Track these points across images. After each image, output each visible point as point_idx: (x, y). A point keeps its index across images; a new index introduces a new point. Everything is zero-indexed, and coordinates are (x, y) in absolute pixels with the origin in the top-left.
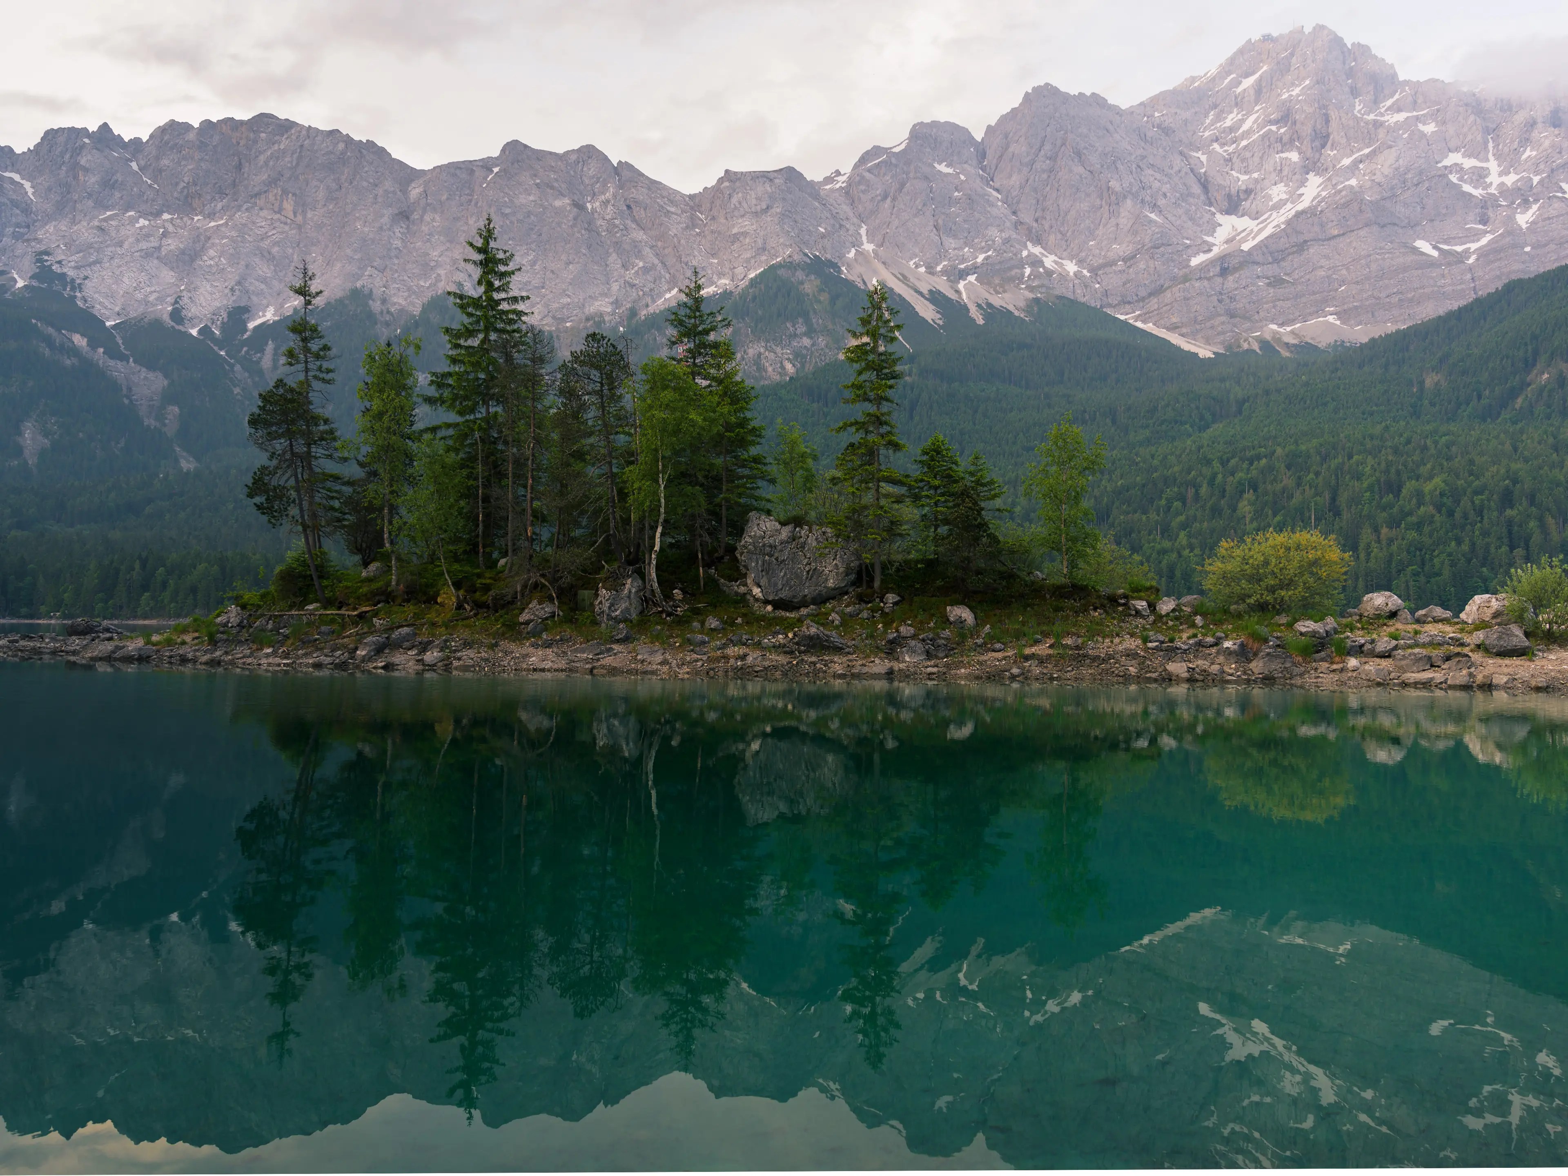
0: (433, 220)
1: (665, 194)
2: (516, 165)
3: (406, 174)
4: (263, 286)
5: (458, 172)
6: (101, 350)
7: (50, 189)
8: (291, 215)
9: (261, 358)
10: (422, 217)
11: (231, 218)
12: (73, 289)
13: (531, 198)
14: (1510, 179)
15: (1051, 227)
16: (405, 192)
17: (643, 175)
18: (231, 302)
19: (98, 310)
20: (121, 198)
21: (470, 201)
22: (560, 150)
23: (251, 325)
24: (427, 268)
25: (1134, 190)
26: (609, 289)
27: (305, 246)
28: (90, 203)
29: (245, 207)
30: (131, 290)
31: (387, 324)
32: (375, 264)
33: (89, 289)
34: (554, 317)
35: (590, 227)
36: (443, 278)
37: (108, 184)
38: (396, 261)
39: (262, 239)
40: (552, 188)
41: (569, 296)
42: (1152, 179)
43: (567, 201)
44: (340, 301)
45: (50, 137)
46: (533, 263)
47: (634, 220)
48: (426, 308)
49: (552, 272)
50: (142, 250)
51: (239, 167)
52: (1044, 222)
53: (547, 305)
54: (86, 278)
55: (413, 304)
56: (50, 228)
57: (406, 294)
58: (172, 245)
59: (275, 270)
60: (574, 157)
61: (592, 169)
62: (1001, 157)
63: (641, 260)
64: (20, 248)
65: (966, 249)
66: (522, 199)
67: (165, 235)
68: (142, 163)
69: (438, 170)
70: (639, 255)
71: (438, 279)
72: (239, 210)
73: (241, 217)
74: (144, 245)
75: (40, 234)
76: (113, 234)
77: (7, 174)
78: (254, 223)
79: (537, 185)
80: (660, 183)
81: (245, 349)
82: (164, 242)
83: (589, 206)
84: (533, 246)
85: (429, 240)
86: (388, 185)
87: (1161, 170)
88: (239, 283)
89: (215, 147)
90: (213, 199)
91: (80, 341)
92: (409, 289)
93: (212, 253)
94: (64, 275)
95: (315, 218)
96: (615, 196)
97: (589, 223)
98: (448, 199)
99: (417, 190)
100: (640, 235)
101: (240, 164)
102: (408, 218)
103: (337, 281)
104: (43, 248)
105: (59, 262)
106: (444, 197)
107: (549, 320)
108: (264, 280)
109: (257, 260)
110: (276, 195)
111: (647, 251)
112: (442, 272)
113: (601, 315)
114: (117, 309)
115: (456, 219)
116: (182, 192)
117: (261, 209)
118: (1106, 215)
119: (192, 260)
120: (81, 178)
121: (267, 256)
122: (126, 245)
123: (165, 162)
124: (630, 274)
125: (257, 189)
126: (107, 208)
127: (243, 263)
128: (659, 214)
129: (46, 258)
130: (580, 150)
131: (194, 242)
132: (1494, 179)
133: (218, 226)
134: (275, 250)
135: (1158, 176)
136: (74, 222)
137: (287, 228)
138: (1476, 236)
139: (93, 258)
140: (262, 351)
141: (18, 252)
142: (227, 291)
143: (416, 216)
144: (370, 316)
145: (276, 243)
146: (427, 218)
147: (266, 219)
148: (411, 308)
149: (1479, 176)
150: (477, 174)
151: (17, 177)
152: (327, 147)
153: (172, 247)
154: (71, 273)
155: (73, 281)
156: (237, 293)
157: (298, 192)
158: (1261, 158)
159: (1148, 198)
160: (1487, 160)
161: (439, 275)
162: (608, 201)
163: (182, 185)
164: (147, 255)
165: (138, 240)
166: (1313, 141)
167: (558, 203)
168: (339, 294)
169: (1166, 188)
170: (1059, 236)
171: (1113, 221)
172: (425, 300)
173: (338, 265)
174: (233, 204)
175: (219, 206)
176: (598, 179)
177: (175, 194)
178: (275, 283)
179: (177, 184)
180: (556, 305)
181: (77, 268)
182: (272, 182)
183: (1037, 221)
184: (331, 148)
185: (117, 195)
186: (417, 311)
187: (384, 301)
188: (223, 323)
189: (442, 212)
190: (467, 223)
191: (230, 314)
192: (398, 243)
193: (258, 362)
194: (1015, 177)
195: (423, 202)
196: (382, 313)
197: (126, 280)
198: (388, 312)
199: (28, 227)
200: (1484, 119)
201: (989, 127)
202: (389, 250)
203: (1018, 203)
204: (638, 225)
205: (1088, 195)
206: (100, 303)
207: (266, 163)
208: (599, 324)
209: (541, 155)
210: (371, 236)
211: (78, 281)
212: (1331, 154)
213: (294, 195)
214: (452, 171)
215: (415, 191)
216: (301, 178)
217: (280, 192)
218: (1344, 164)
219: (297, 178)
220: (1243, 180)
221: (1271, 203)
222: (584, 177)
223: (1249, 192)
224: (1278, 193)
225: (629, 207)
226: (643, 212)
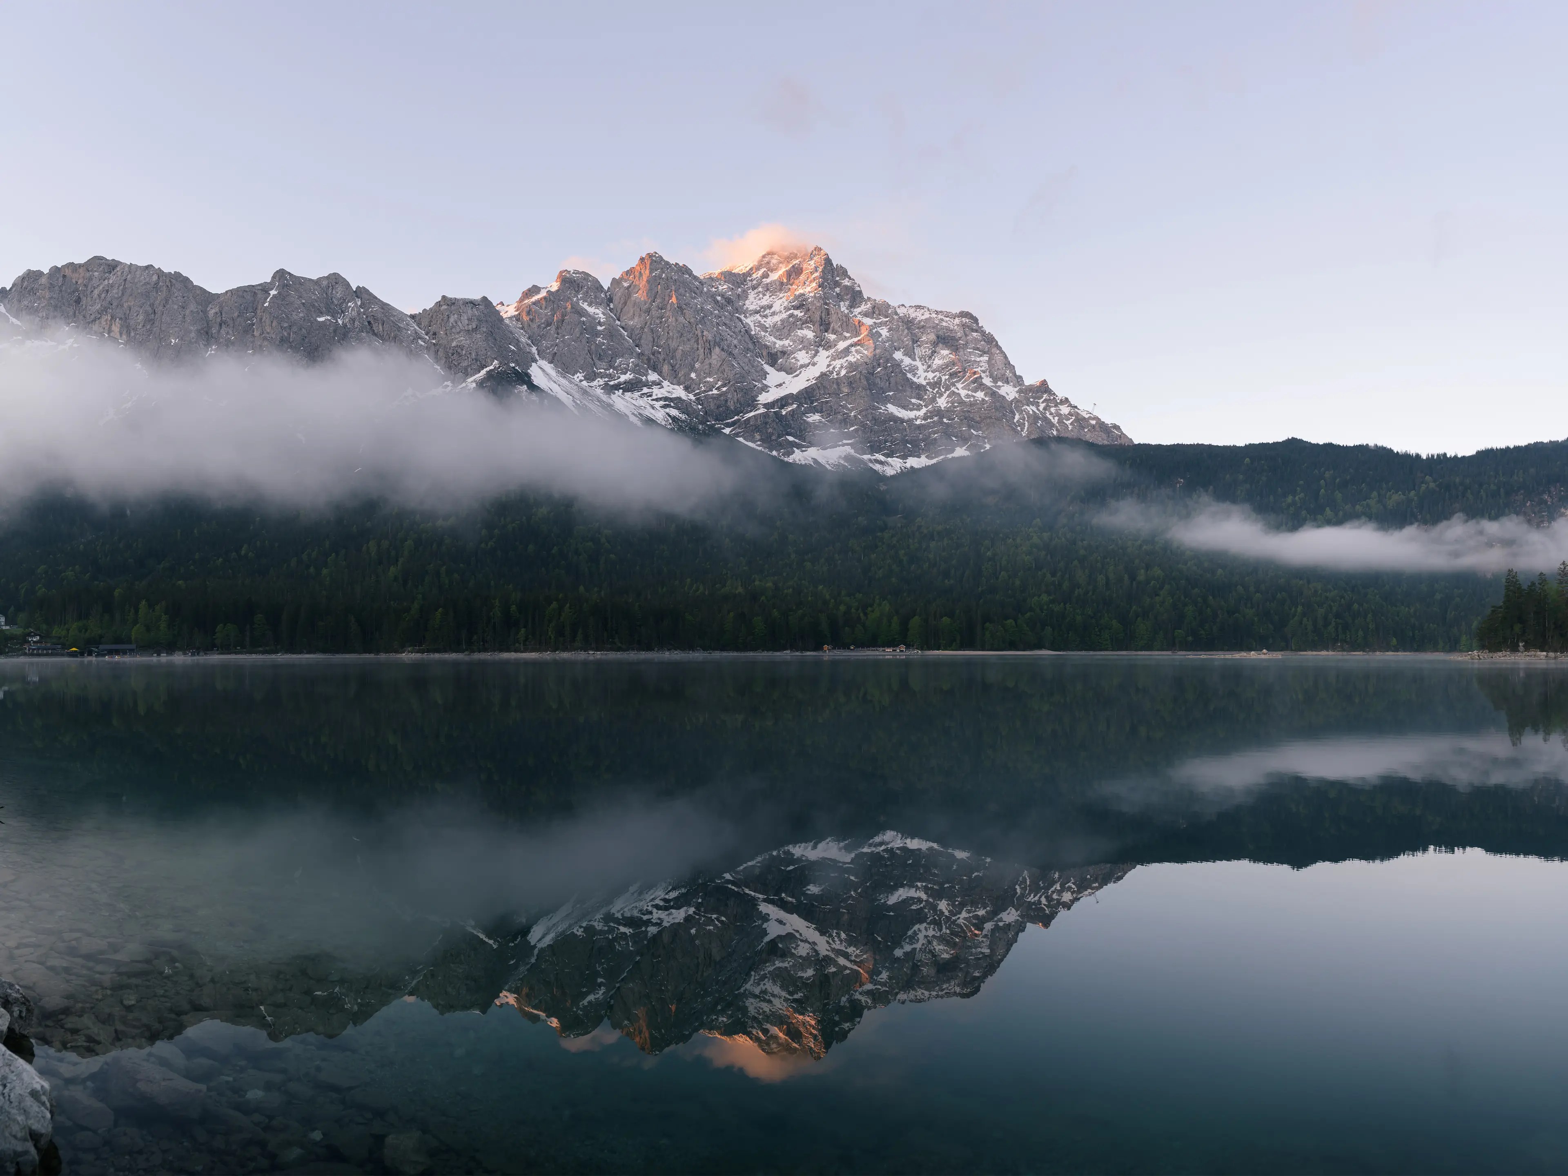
0: (228, 336)
2: (283, 289)
3: (205, 297)
5: (245, 294)
8: (118, 336)
10: (220, 333)
13: (301, 315)
14: (930, 375)
15: (664, 360)
16: (205, 312)
17: (376, 298)
21: (255, 318)
22: (315, 278)
25: (718, 339)
35: (345, 337)
40: (314, 306)
42: (727, 334)
43: (326, 317)
47: (374, 334)
52: (659, 356)
60: (325, 283)
61: (337, 293)
62: (625, 303)
65: (611, 370)
66: (295, 316)
69: (229, 294)
79: (304, 305)
80: (389, 305)
83: (341, 321)
86: (193, 307)
87: (730, 329)
95: (137, 337)
96: (357, 314)
97: (342, 335)
98: (238, 318)
99: (213, 311)
102: (207, 333)
106: (235, 315)
110: (107, 320)
115: (245, 335)
118: (702, 356)
125: (93, 317)
128: (392, 329)
130: (328, 278)
132: (920, 372)
135: (729, 332)
138: (919, 407)
143: (215, 332)
146: (224, 334)
149: (913, 370)
150: (259, 297)
152: (145, 279)
157: (123, 316)
158: (789, 330)
159: (726, 347)
160: (916, 360)
162: (354, 318)
166: (821, 325)
167: (320, 319)
169: (735, 342)
170: (671, 368)
171: (707, 361)
176: (343, 299)
182: (105, 310)
183: (653, 354)
184: (147, 280)
194: (636, 319)
195: (219, 320)
200: (911, 333)
201: (614, 279)
203: (640, 339)
204: (378, 337)
205: (689, 340)
207: (101, 295)
209: (302, 281)
212: (832, 337)
213: (121, 319)
214: (241, 293)
215: (212, 312)
216: (126, 305)
217: (109, 318)
218: (842, 345)
219: (122, 306)
220: (779, 344)
221: (799, 364)
222: (334, 299)
223: (783, 353)
224: (802, 357)
225: (369, 323)
226: (381, 327)
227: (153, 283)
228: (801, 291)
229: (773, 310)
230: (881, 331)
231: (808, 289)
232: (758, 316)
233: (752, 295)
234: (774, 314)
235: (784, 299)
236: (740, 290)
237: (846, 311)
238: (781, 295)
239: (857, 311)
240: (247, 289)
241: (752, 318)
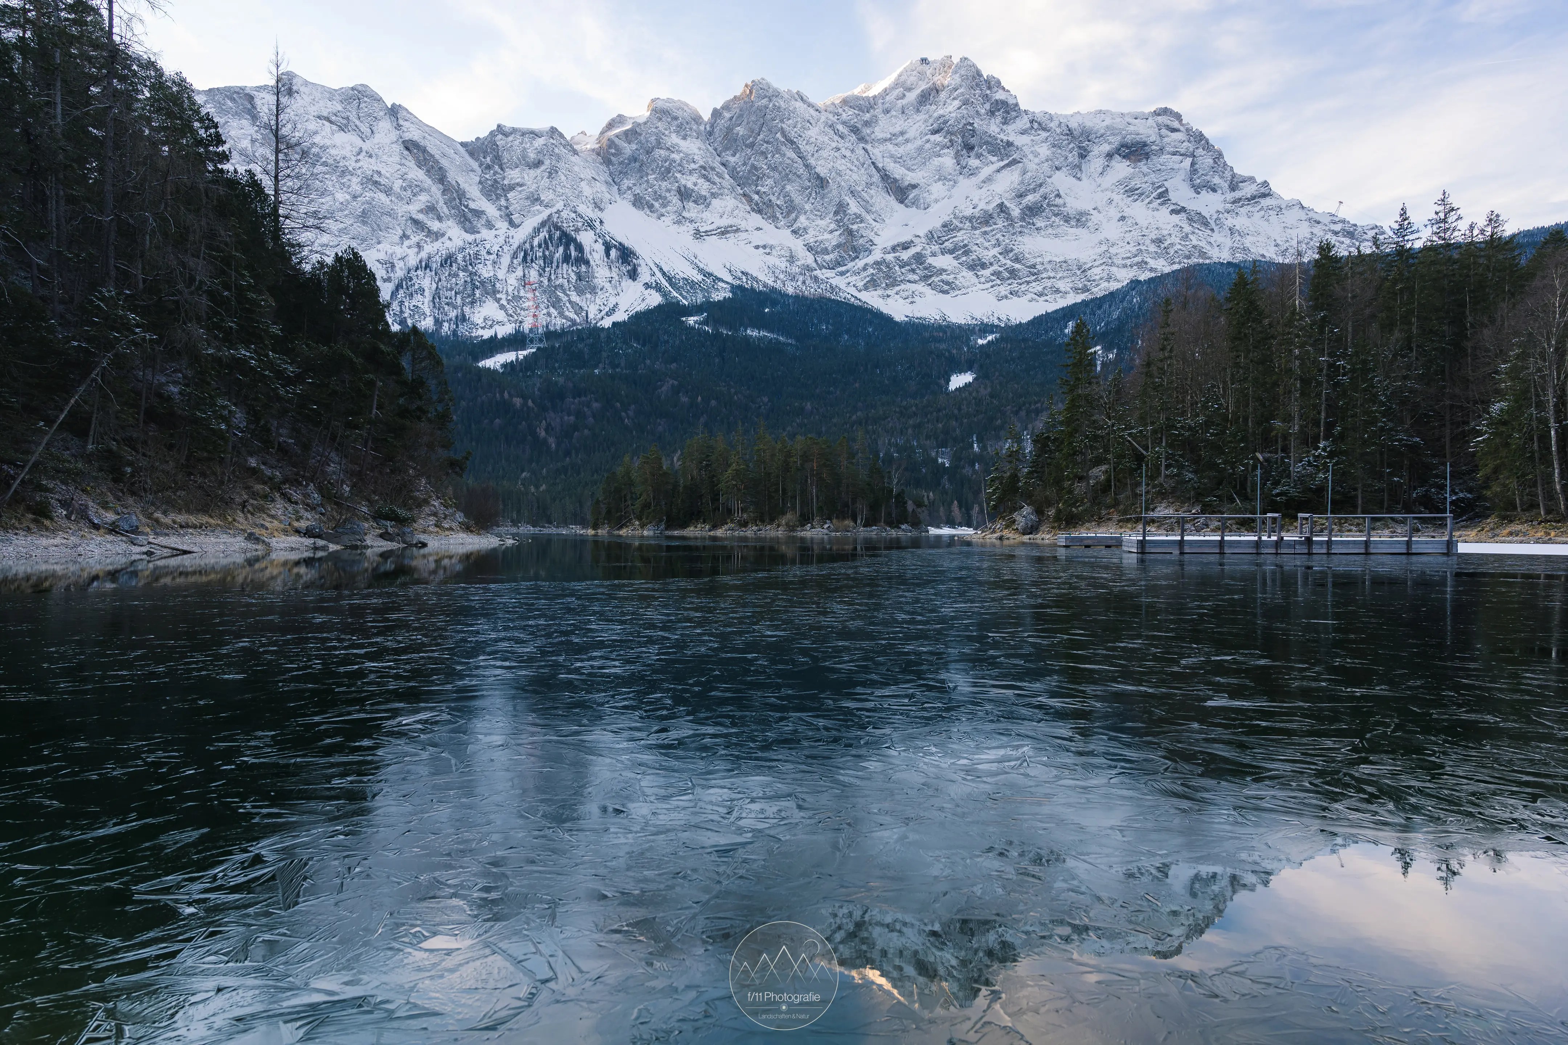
25: (833, 176)
42: (845, 168)
52: (763, 196)
62: (726, 136)
87: (851, 161)
118: (813, 195)
130: (353, 89)
158: (924, 159)
159: (843, 184)
166: (963, 150)
183: (757, 194)
194: (738, 155)
200: (1079, 146)
201: (714, 110)
205: (798, 177)
212: (974, 162)
218: (986, 171)
220: (910, 178)
221: (933, 197)
223: (914, 186)
224: (938, 189)
228: (941, 112)
229: (906, 136)
230: (1039, 150)
231: (951, 108)
232: (890, 147)
233: (883, 120)
234: (907, 141)
235: (920, 123)
236: (868, 115)
237: (997, 130)
238: (918, 118)
239: (1010, 128)
241: (881, 148)
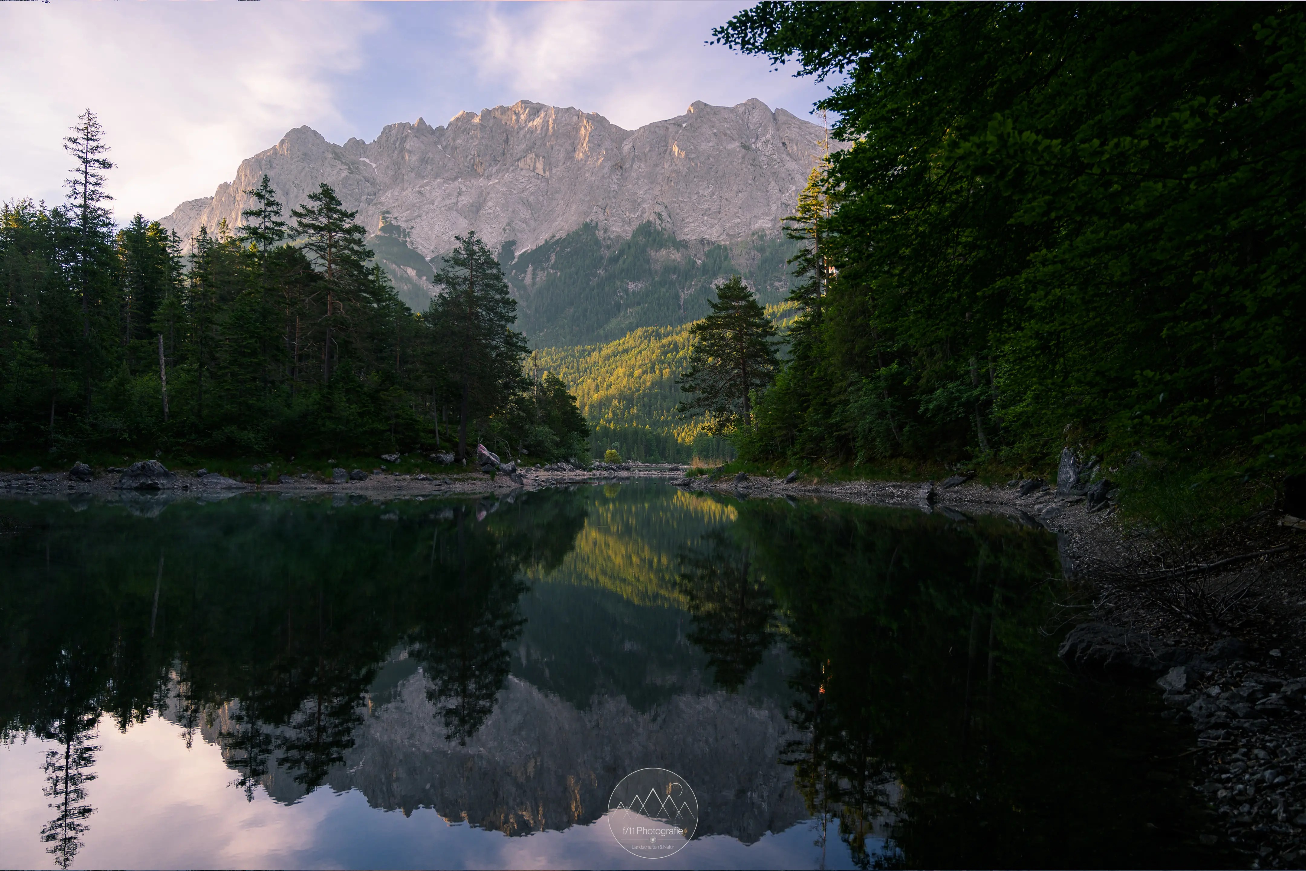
0: (639, 167)
1: (812, 131)
2: (699, 120)
3: (621, 135)
4: (524, 225)
5: (657, 130)
6: (424, 278)
7: (388, 167)
8: (541, 173)
9: (524, 277)
10: (632, 166)
11: (502, 177)
12: (405, 236)
13: (711, 144)
16: (619, 148)
17: (794, 117)
18: (504, 238)
19: (421, 250)
20: (432, 170)
21: (666, 151)
22: (731, 105)
23: (517, 254)
24: (636, 204)
26: (769, 210)
27: (552, 194)
28: (413, 175)
29: (511, 168)
30: (440, 235)
31: (608, 247)
32: (599, 204)
33: (415, 236)
34: (727, 235)
35: (754, 163)
36: (647, 210)
37: (424, 161)
38: (614, 200)
39: (523, 192)
40: (725, 134)
41: (739, 217)
43: (737, 144)
44: (576, 233)
45: (387, 131)
46: (713, 194)
47: (789, 154)
48: (635, 235)
49: (726, 199)
50: (446, 206)
51: (507, 141)
53: (722, 225)
54: (412, 228)
55: (625, 231)
56: (389, 194)
57: (621, 224)
58: (465, 200)
59: (532, 213)
60: (741, 109)
61: (755, 117)
63: (793, 185)
64: (371, 209)
66: (704, 146)
67: (460, 194)
68: (444, 144)
69: (642, 130)
70: (792, 180)
71: (643, 212)
72: (508, 172)
73: (508, 176)
74: (447, 202)
75: (383, 199)
76: (428, 196)
77: (361, 159)
78: (517, 180)
79: (715, 134)
81: (514, 271)
82: (460, 199)
83: (753, 146)
84: (712, 181)
85: (637, 183)
86: (607, 144)
88: (509, 224)
89: (491, 128)
90: (490, 165)
91: (411, 272)
92: (623, 221)
93: (490, 204)
94: (398, 227)
95: (558, 173)
96: (773, 137)
97: (754, 160)
98: (650, 151)
100: (791, 165)
101: (507, 138)
102: (621, 168)
103: (574, 218)
104: (385, 209)
105: (396, 218)
106: (647, 150)
107: (724, 237)
108: (525, 221)
109: (520, 206)
110: (531, 158)
111: (798, 177)
112: (646, 206)
113: (764, 230)
114: (432, 248)
115: (656, 165)
116: (470, 162)
117: (522, 170)
119: (478, 211)
120: (407, 158)
121: (526, 203)
122: (436, 204)
123: (459, 141)
124: (785, 197)
125: (518, 155)
126: (423, 177)
127: (510, 210)
128: (808, 147)
129: (387, 215)
130: (745, 104)
131: (479, 197)
133: (494, 184)
134: (531, 199)
136: (403, 189)
137: (539, 182)
139: (416, 214)
140: (525, 272)
141: (370, 213)
142: (501, 230)
143: (627, 165)
144: (597, 242)
145: (532, 194)
146: (635, 166)
147: (525, 177)
148: (625, 234)
150: (670, 130)
151: (367, 161)
152: (566, 120)
153: (465, 202)
154: (403, 225)
155: (404, 230)
156: (508, 231)
157: (546, 155)
161: (644, 208)
162: (768, 141)
163: (470, 157)
164: (449, 209)
165: (443, 199)
167: (730, 146)
168: (575, 228)
172: (635, 228)
173: (574, 206)
174: (503, 168)
175: (494, 169)
176: (761, 124)
177: (466, 164)
178: (532, 223)
179: (467, 157)
180: (729, 225)
181: (407, 221)
182: (529, 149)
184: (568, 121)
185: (429, 167)
186: (629, 237)
187: (606, 231)
188: (499, 254)
189: (646, 161)
190: (663, 168)
191: (503, 246)
192: (615, 187)
193: (523, 280)
195: (632, 155)
196: (604, 239)
197: (437, 227)
198: (609, 238)
199: (375, 194)
202: (609, 192)
204: (791, 157)
206: (422, 244)
207: (525, 136)
208: (761, 237)
209: (716, 110)
210: (597, 183)
211: (407, 230)
213: (544, 157)
214: (653, 129)
215: (627, 147)
216: (548, 144)
217: (534, 157)
219: (545, 145)
222: (749, 124)
225: (784, 144)
226: (795, 147)
227: (573, 124)
240: (660, 125)
